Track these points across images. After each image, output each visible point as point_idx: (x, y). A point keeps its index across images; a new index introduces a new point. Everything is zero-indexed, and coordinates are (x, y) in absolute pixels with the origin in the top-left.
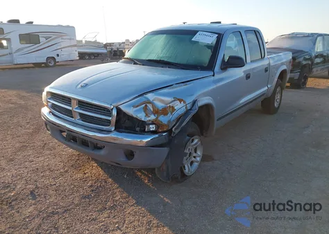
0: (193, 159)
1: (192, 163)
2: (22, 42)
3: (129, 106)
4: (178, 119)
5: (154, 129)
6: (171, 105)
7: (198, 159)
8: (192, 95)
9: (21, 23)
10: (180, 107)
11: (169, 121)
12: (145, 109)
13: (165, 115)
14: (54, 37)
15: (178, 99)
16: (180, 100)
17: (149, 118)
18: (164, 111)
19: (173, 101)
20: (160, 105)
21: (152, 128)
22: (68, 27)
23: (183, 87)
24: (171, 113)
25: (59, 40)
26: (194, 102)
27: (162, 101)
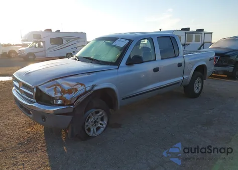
0: (99, 125)
1: (98, 129)
2: (52, 43)
3: (45, 87)
4: (78, 97)
5: (61, 103)
6: (75, 87)
7: (104, 126)
8: (92, 81)
9: (52, 31)
10: (81, 89)
11: (72, 98)
12: (55, 89)
13: (69, 94)
14: (72, 40)
15: (80, 84)
16: (82, 85)
17: (57, 96)
18: (70, 92)
19: (76, 85)
20: (66, 87)
21: (59, 102)
22: (82, 33)
23: (87, 76)
24: (75, 93)
25: (75, 42)
26: (93, 86)
27: (69, 85)
